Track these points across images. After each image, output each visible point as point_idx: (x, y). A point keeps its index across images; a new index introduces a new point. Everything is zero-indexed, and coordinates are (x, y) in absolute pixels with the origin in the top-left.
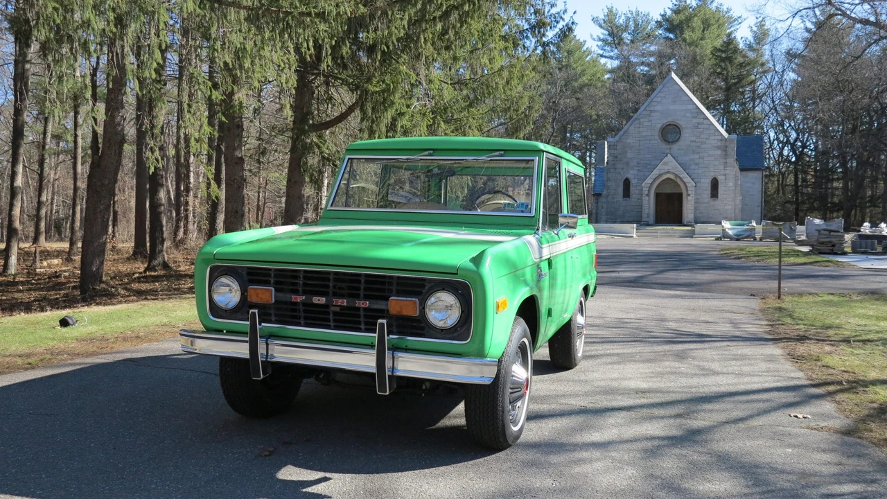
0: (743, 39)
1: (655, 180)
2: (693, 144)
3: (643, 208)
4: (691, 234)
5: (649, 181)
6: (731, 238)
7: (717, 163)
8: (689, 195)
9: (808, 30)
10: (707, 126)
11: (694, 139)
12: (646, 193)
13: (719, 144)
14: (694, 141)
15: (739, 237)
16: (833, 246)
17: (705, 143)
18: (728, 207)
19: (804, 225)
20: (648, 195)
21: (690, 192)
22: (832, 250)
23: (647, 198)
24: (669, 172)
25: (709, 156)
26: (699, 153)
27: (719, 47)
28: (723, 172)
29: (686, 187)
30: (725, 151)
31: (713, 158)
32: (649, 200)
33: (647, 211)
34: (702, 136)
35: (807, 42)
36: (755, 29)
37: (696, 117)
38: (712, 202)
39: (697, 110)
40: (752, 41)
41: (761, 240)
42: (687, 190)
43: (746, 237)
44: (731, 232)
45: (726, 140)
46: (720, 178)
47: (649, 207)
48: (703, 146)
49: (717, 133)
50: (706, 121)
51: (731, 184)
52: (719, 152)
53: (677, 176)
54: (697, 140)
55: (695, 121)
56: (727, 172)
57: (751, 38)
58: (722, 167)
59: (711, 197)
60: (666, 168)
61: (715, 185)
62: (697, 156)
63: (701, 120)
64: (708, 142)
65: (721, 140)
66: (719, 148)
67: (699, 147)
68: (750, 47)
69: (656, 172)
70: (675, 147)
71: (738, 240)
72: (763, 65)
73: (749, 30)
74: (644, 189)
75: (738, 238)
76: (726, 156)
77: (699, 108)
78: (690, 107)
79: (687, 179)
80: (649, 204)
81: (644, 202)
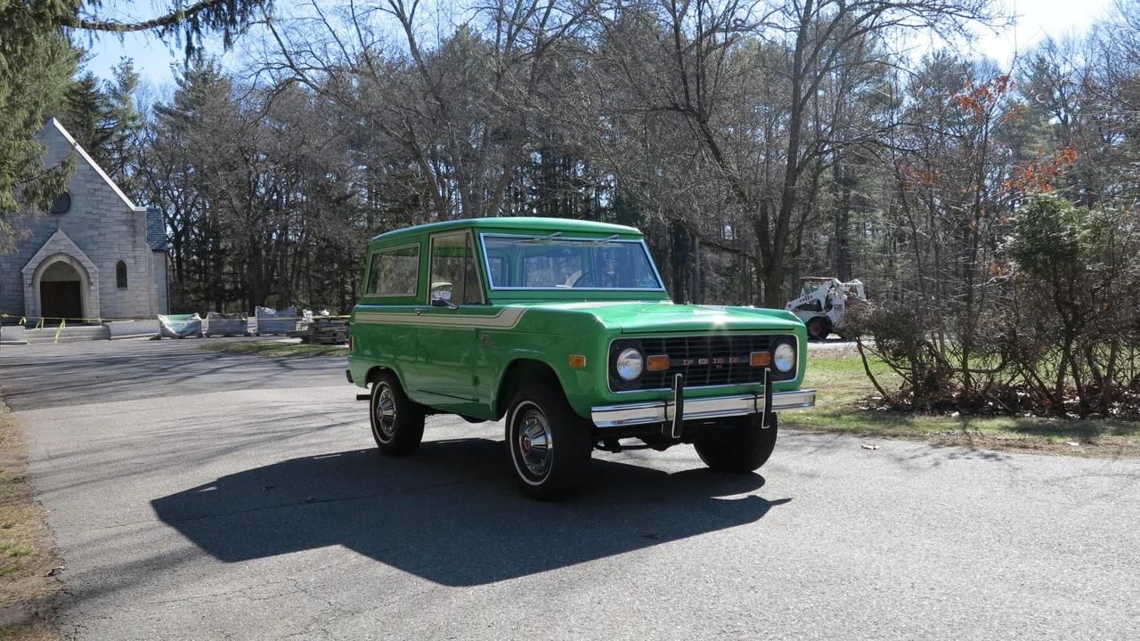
0: (105, 82)
1: (41, 264)
2: (88, 216)
3: (26, 303)
4: (106, 335)
5: (32, 265)
6: (172, 336)
7: (123, 241)
8: (90, 284)
9: (179, 82)
10: (107, 194)
11: (90, 209)
12: (29, 282)
13: (124, 217)
14: (91, 213)
15: (183, 335)
16: (335, 335)
17: (105, 216)
18: (141, 299)
19: (254, 315)
20: (32, 285)
21: (92, 280)
22: (334, 340)
23: (31, 289)
24: (60, 254)
25: (113, 232)
26: (97, 229)
27: (75, 88)
28: (132, 254)
29: (87, 273)
30: (133, 226)
31: (117, 236)
32: (34, 293)
33: (32, 307)
34: (100, 206)
35: (179, 97)
36: (119, 71)
37: (92, 181)
38: (120, 293)
39: (92, 172)
40: (118, 86)
41: (208, 335)
42: (88, 278)
43: (191, 334)
44: (172, 330)
45: (133, 212)
46: (129, 262)
47: (35, 301)
48: (103, 220)
49: (120, 204)
50: (104, 188)
51: (143, 269)
52: (124, 228)
53: (72, 258)
54: (94, 212)
55: (89, 186)
56: (137, 253)
57: (116, 83)
58: (130, 247)
59: (118, 286)
60: (57, 248)
61: (122, 270)
62: (95, 233)
63: (99, 186)
64: (109, 214)
65: (127, 213)
66: (124, 222)
67: (97, 221)
68: (115, 93)
69: (42, 254)
70: (64, 219)
71: (181, 338)
72: (133, 119)
73: (112, 71)
74: (25, 277)
75: (181, 336)
76: (134, 233)
77: (94, 170)
78: (83, 167)
79: (88, 263)
80: (34, 297)
81: (26, 295)
